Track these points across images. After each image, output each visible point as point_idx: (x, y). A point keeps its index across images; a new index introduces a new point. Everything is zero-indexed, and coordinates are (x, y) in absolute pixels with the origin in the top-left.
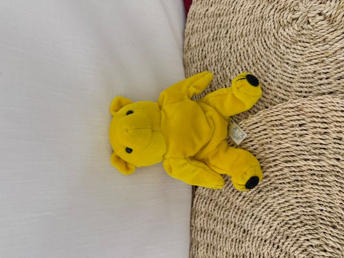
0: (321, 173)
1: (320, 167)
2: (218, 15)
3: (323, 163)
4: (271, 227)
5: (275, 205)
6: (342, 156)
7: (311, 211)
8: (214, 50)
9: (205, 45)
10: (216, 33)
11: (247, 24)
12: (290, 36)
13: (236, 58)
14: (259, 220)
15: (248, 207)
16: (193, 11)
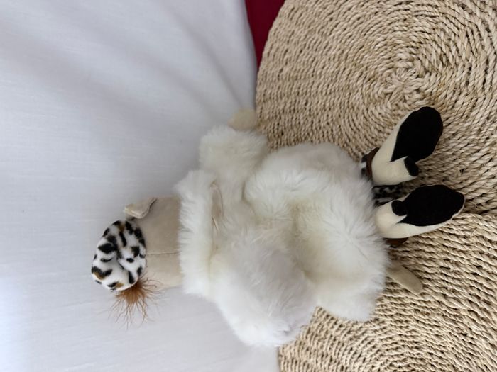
0: (426, 311)
1: (425, 302)
2: (295, 78)
3: (428, 299)
4: (373, 367)
5: (377, 340)
6: (449, 291)
7: (419, 354)
8: (291, 125)
9: (280, 118)
10: (293, 103)
11: (330, 93)
12: (383, 117)
13: (319, 139)
14: (360, 356)
15: (346, 339)
16: (264, 71)
